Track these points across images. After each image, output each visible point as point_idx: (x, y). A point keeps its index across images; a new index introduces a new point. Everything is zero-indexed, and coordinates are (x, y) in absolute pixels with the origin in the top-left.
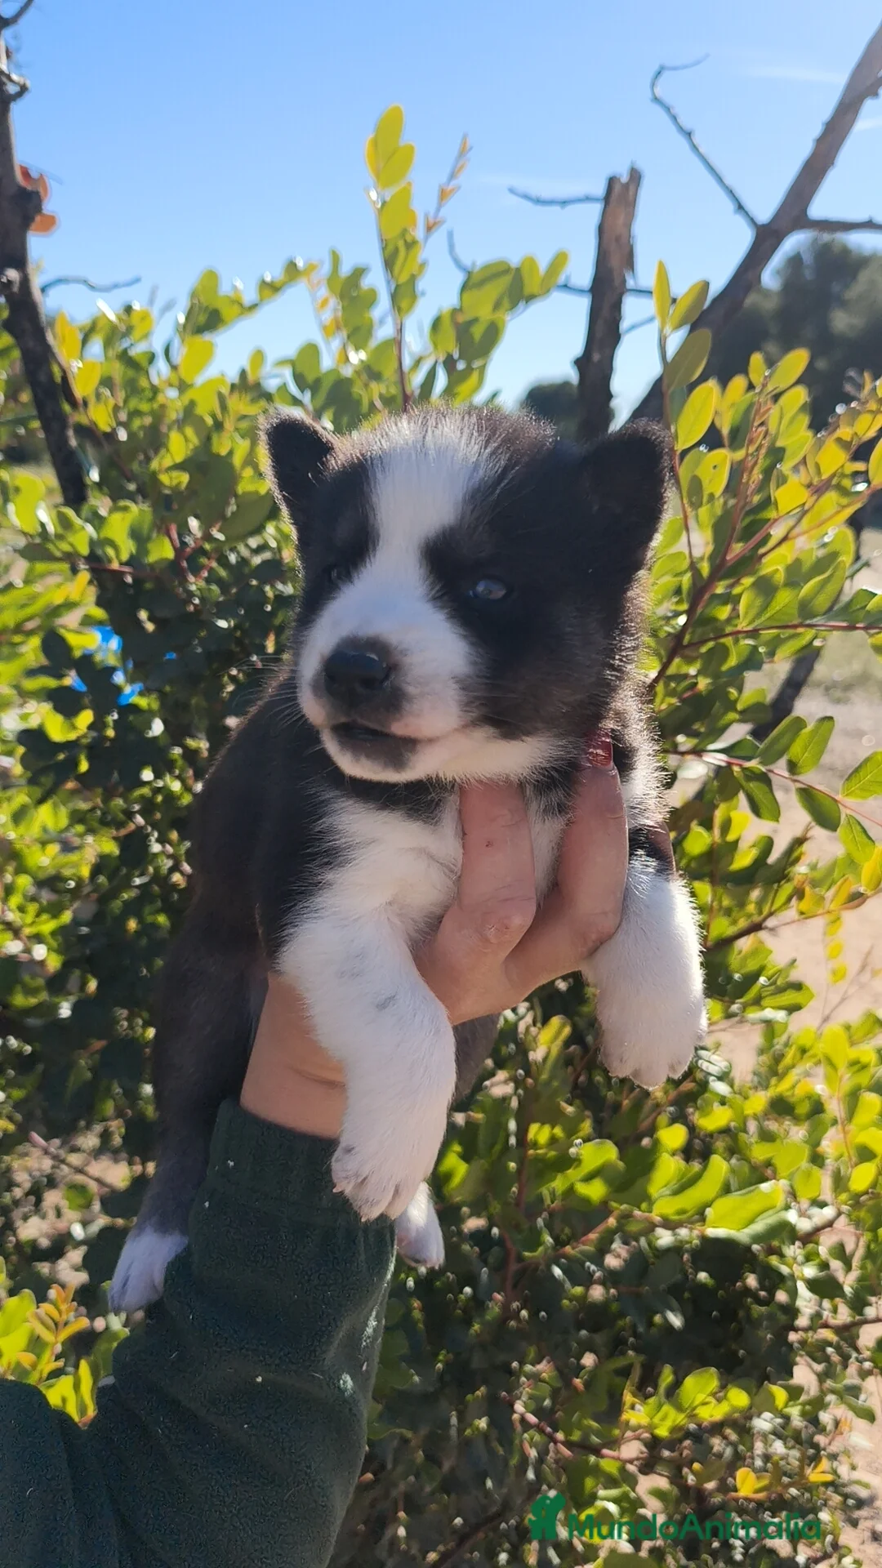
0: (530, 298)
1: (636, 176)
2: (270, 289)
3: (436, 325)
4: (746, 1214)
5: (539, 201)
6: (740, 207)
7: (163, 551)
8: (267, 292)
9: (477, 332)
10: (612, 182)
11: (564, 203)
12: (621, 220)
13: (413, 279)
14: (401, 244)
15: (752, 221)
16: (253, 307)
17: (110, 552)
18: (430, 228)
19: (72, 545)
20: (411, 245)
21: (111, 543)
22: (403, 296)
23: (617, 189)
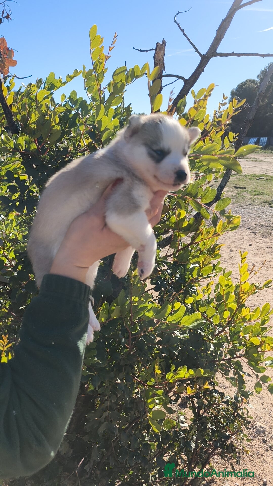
0: (137, 77)
1: (164, 42)
2: (70, 77)
3: (109, 84)
4: (191, 321)
5: (140, 51)
6: (197, 51)
7: (34, 147)
8: (69, 79)
9: (119, 85)
10: (157, 44)
11: (147, 51)
12: (160, 55)
13: (102, 72)
14: (98, 62)
15: (200, 54)
16: (65, 83)
17: (20, 147)
18: (107, 59)
19: (9, 145)
20: (100, 63)
21: (20, 145)
22: (100, 77)
23: (159, 46)
